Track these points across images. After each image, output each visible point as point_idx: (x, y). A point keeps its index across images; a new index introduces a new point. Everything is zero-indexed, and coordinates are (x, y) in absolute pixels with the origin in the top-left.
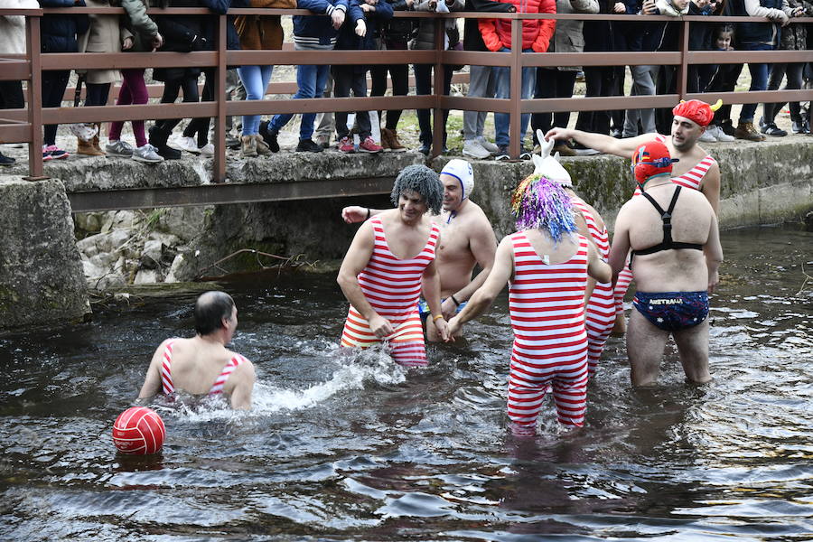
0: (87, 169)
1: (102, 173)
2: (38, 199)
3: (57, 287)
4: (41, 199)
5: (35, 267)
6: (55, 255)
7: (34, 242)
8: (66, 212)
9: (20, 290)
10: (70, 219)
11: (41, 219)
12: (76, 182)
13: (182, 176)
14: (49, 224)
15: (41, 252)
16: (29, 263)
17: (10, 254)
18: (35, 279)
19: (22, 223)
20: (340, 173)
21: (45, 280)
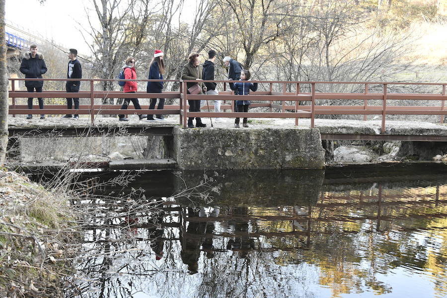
0: (339, 127)
1: (343, 129)
2: (311, 133)
3: (315, 158)
4: (312, 133)
5: (309, 152)
6: (315, 149)
7: (309, 145)
8: (319, 138)
9: (304, 158)
10: (320, 140)
11: (311, 139)
12: (335, 131)
13: (369, 131)
14: (314, 140)
15: (311, 148)
16: (307, 151)
17: (302, 148)
18: (309, 155)
19: (306, 139)
20: (425, 134)
21: (311, 155)
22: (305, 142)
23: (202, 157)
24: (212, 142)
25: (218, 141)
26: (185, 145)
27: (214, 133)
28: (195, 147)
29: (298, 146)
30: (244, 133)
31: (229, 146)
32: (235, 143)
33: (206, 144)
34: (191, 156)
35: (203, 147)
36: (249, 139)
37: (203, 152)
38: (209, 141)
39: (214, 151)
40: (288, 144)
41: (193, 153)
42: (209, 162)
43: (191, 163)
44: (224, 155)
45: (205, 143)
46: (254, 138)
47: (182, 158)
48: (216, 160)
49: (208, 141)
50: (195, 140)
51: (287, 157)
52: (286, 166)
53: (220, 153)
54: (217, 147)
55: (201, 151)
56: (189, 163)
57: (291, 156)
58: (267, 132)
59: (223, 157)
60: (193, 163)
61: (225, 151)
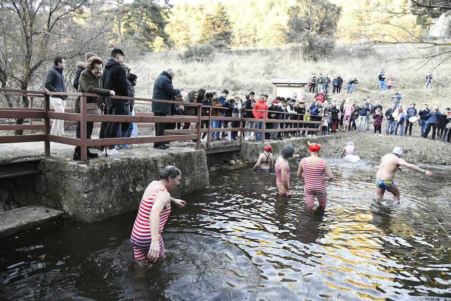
3: (204, 178)
5: (200, 173)
6: (203, 169)
7: (200, 166)
14: (202, 161)
15: (201, 169)
17: (195, 170)
19: (198, 161)
21: (202, 176)
22: (197, 164)
23: (113, 199)
24: (122, 177)
25: (128, 175)
26: (91, 187)
27: (124, 165)
28: (103, 187)
29: (193, 169)
30: (152, 162)
31: (140, 179)
32: (145, 174)
33: (116, 182)
34: (99, 202)
35: (112, 186)
36: (157, 168)
37: (113, 193)
38: (119, 176)
39: (124, 188)
40: (187, 168)
41: (102, 196)
42: (121, 204)
43: (100, 210)
44: (135, 191)
45: (115, 180)
46: (161, 166)
47: (88, 206)
48: (128, 200)
49: (117, 177)
50: (102, 178)
51: (187, 181)
52: (186, 191)
53: (131, 190)
54: (128, 183)
55: (111, 191)
56: (98, 212)
57: (189, 180)
58: (171, 157)
59: (134, 194)
60: (103, 210)
61: (136, 186)
